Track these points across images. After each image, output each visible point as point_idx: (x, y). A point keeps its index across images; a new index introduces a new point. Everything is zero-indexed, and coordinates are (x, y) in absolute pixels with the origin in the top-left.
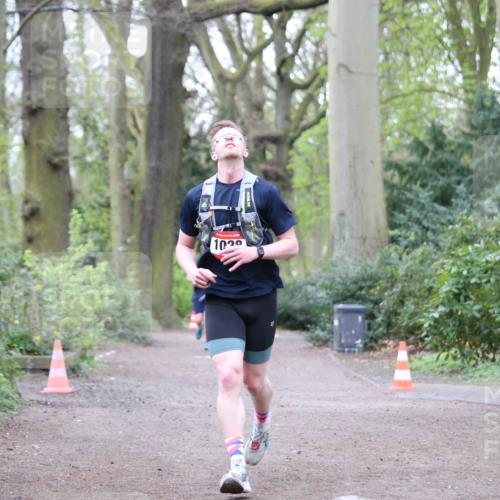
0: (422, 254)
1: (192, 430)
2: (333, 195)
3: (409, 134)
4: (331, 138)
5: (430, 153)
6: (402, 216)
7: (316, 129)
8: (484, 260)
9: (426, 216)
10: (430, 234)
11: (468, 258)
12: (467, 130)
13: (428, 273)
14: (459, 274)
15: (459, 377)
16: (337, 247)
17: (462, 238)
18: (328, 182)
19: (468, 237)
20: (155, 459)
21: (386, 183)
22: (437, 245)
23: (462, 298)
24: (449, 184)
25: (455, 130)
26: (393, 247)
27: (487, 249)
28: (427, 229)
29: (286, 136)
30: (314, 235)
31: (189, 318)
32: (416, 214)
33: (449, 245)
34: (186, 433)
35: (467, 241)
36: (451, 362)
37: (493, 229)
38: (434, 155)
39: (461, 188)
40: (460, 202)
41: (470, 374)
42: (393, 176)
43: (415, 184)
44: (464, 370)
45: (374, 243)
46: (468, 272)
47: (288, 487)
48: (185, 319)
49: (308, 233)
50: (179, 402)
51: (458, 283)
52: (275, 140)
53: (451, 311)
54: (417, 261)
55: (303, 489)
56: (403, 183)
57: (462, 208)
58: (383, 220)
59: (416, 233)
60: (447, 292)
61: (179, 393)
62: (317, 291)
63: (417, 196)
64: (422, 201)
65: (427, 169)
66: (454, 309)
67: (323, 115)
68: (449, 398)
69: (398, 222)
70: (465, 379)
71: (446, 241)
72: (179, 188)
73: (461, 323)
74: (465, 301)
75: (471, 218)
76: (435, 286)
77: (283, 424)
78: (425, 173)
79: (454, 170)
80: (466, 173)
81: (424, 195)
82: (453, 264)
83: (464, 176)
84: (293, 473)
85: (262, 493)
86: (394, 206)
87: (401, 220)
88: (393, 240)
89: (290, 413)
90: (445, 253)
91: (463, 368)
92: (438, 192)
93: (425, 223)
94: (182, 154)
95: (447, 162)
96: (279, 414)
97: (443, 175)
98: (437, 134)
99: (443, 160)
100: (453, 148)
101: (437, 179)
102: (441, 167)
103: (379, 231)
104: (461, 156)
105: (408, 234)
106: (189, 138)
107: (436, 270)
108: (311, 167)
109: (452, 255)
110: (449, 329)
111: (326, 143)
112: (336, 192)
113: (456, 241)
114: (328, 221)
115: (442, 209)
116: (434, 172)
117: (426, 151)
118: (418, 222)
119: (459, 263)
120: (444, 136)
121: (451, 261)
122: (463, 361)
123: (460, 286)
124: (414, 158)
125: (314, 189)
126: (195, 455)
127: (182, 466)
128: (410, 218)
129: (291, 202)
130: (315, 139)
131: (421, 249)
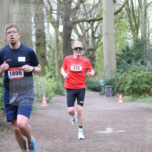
3: (121, 48)
4: (104, 49)
5: (126, 52)
6: (120, 66)
7: (101, 47)
8: (138, 75)
9: (125, 66)
10: (126, 70)
11: (135, 75)
12: (134, 47)
14: (133, 79)
15: (133, 101)
16: (106, 73)
18: (103, 59)
20: (66, 121)
21: (116, 59)
22: (128, 72)
23: (133, 84)
24: (130, 59)
25: (132, 47)
26: (118, 73)
27: (139, 73)
28: (126, 69)
29: (94, 49)
30: (101, 70)
32: (123, 66)
33: (130, 72)
35: (134, 71)
36: (131, 98)
37: (140, 68)
38: (127, 52)
39: (133, 60)
40: (133, 63)
41: (136, 101)
42: (118, 57)
43: (123, 59)
45: (114, 72)
46: (135, 78)
47: (95, 126)
52: (92, 50)
53: (131, 87)
54: (123, 76)
55: (99, 127)
56: (120, 59)
57: (133, 64)
58: (116, 67)
59: (123, 70)
60: (130, 83)
63: (123, 62)
64: (124, 63)
65: (125, 56)
67: (102, 44)
68: (131, 106)
69: (119, 67)
71: (130, 71)
73: (133, 89)
75: (135, 66)
76: (128, 81)
79: (131, 56)
81: (125, 62)
82: (131, 76)
83: (133, 57)
84: (97, 123)
85: (90, 128)
86: (118, 64)
88: (118, 71)
89: (96, 110)
90: (129, 74)
91: (134, 99)
92: (128, 61)
93: (125, 68)
96: (93, 110)
97: (129, 57)
98: (127, 48)
100: (131, 51)
101: (127, 58)
102: (128, 55)
103: (115, 69)
104: (133, 53)
105: (121, 70)
107: (128, 78)
108: (100, 56)
110: (131, 91)
111: (103, 50)
112: (105, 61)
113: (132, 71)
114: (104, 68)
115: (129, 64)
116: (127, 56)
118: (123, 67)
120: (129, 48)
123: (133, 81)
124: (122, 53)
125: (100, 60)
128: (122, 67)
129: (95, 63)
130: (100, 49)
131: (124, 73)
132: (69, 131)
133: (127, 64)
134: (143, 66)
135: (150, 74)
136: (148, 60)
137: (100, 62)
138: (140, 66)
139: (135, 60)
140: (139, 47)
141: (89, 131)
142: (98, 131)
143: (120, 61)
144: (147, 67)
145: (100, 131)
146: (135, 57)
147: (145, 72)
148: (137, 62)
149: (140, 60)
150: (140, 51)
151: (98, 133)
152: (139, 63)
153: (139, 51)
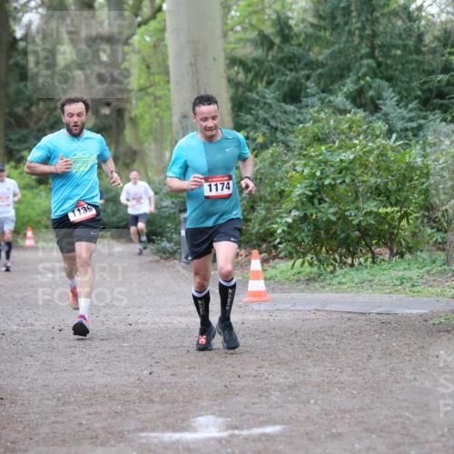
0: (272, 155)
1: (35, 355)
2: (174, 96)
3: (252, 26)
4: (168, 36)
5: (275, 48)
6: (248, 116)
7: (153, 24)
8: (338, 159)
9: (274, 117)
10: (279, 134)
11: (321, 157)
12: (315, 21)
13: (279, 176)
14: (313, 175)
15: (317, 285)
17: (314, 137)
18: (168, 82)
19: (320, 135)
21: (230, 80)
22: (287, 146)
23: (316, 201)
24: (298, 79)
25: (303, 21)
27: (340, 148)
28: (276, 129)
30: (156, 140)
31: (25, 235)
32: (263, 114)
33: (300, 145)
34: (28, 357)
35: (319, 140)
36: (307, 268)
37: (347, 126)
38: (279, 47)
39: (311, 86)
40: (309, 101)
41: (328, 282)
42: (238, 73)
43: (262, 81)
44: (322, 277)
46: (322, 173)
47: (140, 410)
48: (21, 236)
49: (150, 138)
50: (19, 325)
51: (311, 185)
53: (305, 214)
54: (267, 163)
55: (157, 412)
56: (248, 81)
57: (313, 106)
58: (229, 121)
59: (264, 134)
60: (299, 195)
61: (18, 316)
62: (161, 200)
63: (264, 97)
64: (269, 101)
65: (273, 65)
66: (308, 213)
67: (160, 9)
68: (308, 308)
69: (244, 123)
70: (323, 287)
71: (296, 140)
72: (7, 96)
73: (317, 228)
74: (320, 203)
75: (322, 115)
76: (287, 189)
77: (132, 343)
78: (271, 68)
79: (302, 65)
80: (315, 67)
81: (270, 95)
82: (305, 165)
83: (314, 70)
84: (145, 395)
85: (114, 418)
87: (247, 120)
89: (140, 331)
90: (296, 153)
91: (320, 275)
92: (286, 88)
93: (273, 123)
94: (9, 57)
95: (294, 55)
96: (127, 333)
97: (291, 70)
98: (283, 26)
99: (290, 55)
100: (301, 40)
101: (284, 74)
102: (289, 61)
104: (310, 49)
105: (256, 135)
106: (15, 41)
107: (287, 173)
108: (148, 67)
109: (304, 155)
110: (303, 234)
111: (163, 40)
113: (307, 140)
115: (291, 108)
116: (282, 68)
117: (271, 45)
118: (266, 122)
119: (311, 163)
120: (290, 28)
121: (303, 162)
122: (319, 268)
123: (313, 188)
124: (259, 53)
125: (150, 90)
126: (40, 381)
127: (26, 394)
128: (257, 119)
129: (128, 106)
130: (150, 36)
131: (270, 151)
132: (13, 436)
133: (283, 104)
134: (361, 114)
135: (393, 149)
136: (385, 84)
137: (148, 99)
138: (344, 112)
139: (322, 83)
140: (340, 20)
141: (111, 433)
142: (153, 430)
143: (250, 90)
144: (379, 118)
145: (163, 431)
146: (320, 71)
147: (370, 144)
148: (331, 92)
149: (349, 85)
150: (347, 41)
151: (156, 440)
152: (339, 99)
153: (344, 39)
